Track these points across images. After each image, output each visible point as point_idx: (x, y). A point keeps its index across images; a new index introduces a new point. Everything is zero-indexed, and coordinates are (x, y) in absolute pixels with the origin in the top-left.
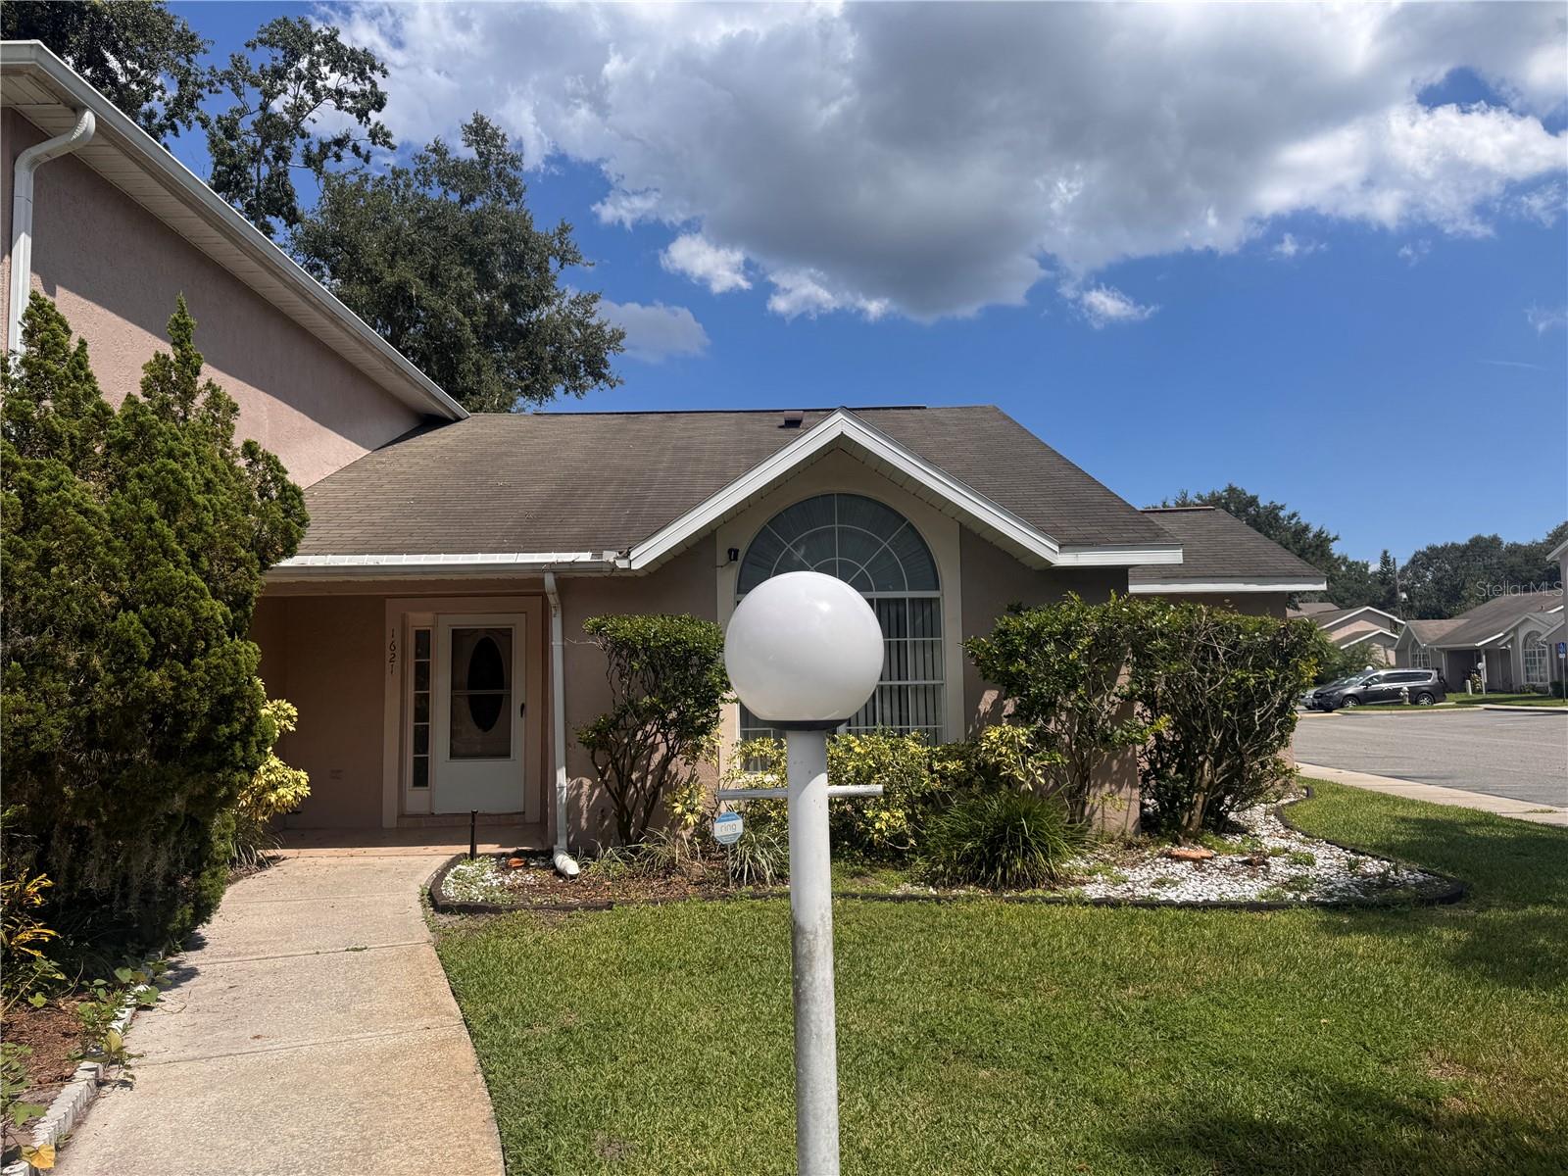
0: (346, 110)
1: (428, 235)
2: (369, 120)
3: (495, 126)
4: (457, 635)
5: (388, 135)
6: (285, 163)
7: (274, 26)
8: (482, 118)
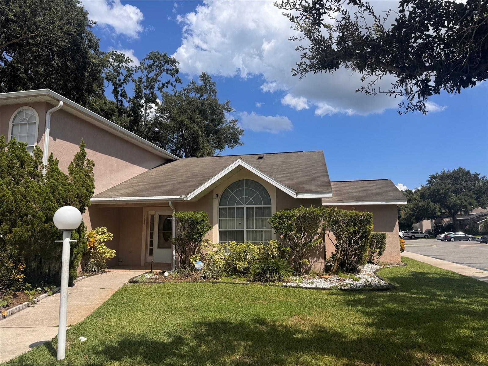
0: (169, 74)
1: (189, 107)
2: (175, 76)
3: (208, 75)
4: (160, 217)
5: (180, 80)
6: (153, 90)
7: (150, 54)
8: (204, 73)
